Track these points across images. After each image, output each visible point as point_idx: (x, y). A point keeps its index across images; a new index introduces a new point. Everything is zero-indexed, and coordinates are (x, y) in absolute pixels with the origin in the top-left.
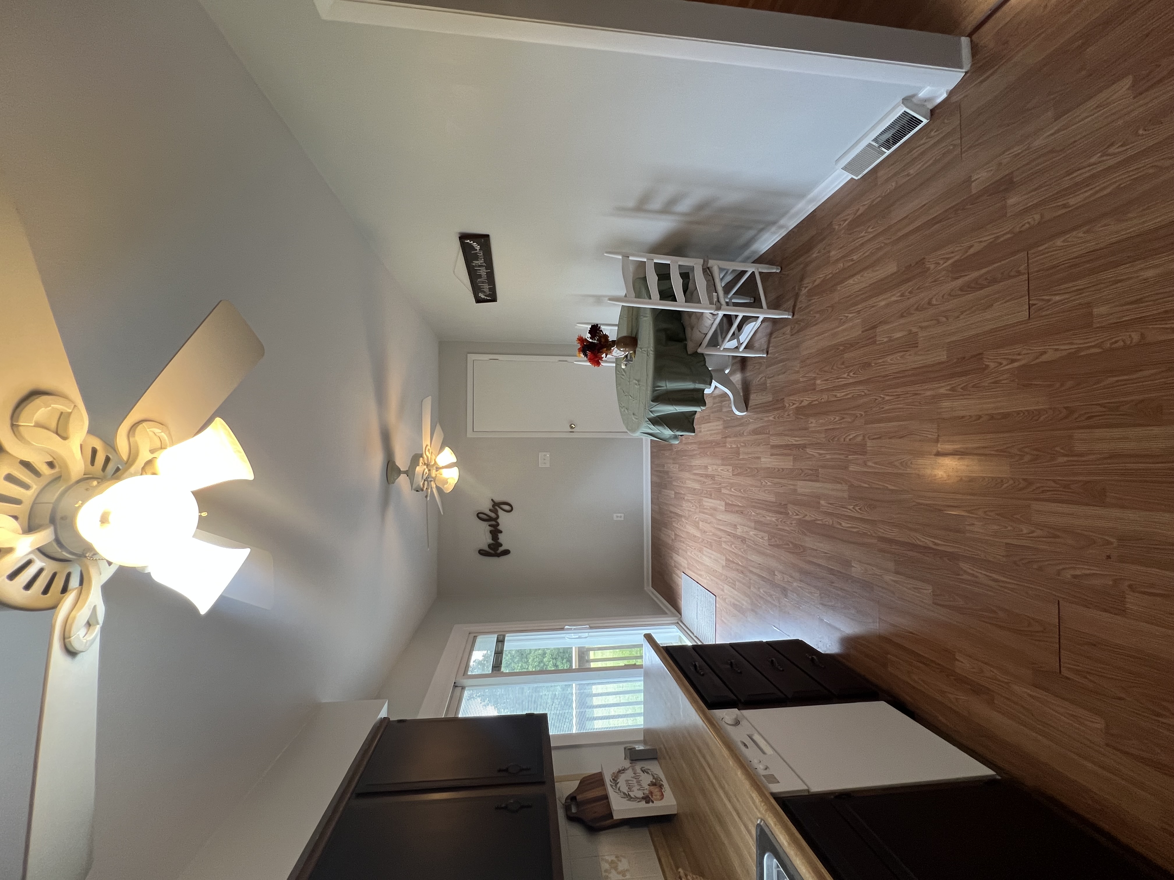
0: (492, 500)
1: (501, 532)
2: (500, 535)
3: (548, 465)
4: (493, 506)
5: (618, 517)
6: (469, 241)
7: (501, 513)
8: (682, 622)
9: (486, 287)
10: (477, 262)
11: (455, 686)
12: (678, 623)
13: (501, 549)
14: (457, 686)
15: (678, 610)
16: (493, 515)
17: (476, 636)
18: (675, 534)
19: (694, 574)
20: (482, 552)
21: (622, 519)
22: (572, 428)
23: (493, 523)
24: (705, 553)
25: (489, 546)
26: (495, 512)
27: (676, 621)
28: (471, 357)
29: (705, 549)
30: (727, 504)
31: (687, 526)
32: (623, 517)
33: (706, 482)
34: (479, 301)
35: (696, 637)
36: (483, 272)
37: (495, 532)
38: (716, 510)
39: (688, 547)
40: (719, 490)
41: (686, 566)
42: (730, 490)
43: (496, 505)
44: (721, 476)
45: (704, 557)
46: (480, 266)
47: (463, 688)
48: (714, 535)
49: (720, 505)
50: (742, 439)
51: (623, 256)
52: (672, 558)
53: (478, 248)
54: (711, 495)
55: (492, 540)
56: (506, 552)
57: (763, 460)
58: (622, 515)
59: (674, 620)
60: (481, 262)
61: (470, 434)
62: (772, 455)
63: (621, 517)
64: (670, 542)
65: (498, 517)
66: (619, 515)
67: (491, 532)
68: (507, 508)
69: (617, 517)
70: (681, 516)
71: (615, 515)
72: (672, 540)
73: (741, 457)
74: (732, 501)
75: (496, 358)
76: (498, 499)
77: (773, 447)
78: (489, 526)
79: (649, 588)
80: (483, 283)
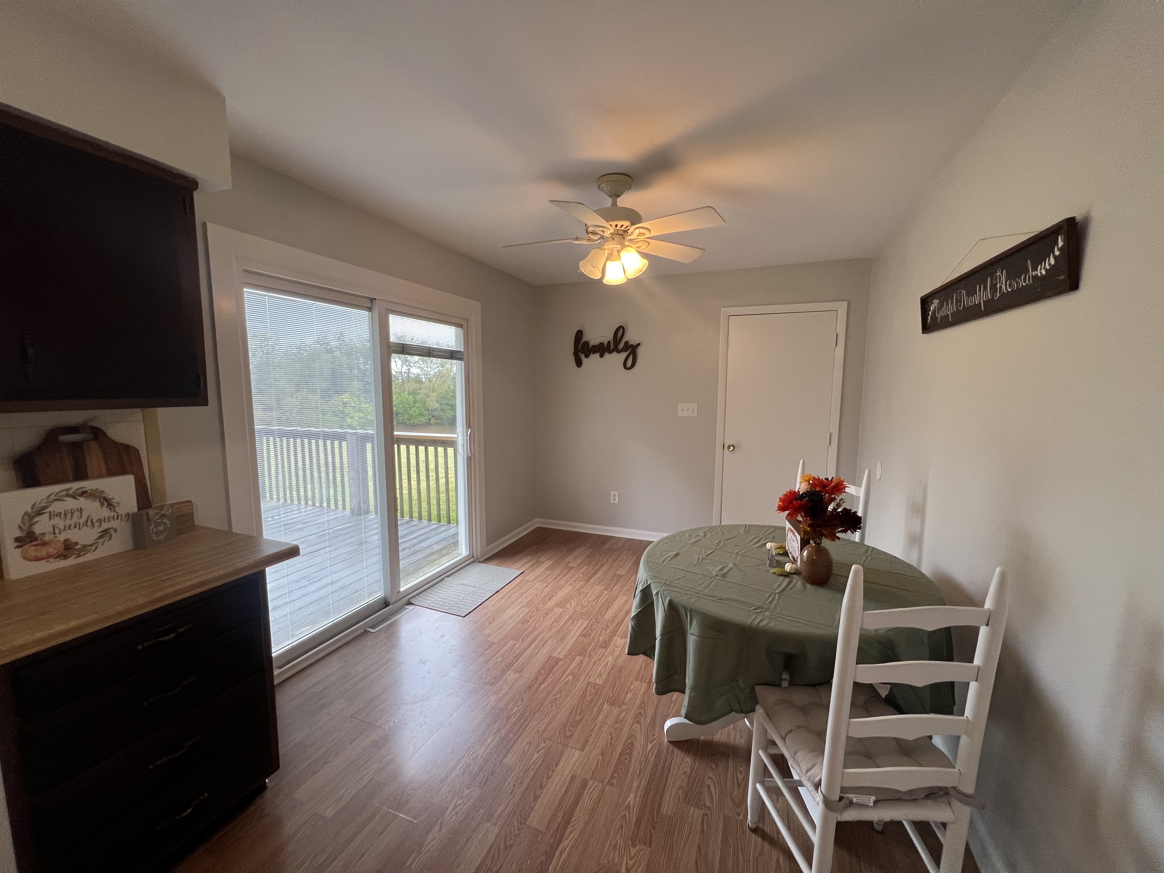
0: (639, 344)
1: (602, 356)
2: (597, 355)
3: (680, 414)
4: (632, 346)
5: (615, 498)
6: (1061, 244)
7: (624, 355)
8: (473, 562)
9: (949, 309)
10: (1003, 279)
11: (372, 300)
12: (473, 557)
13: (582, 356)
14: (372, 302)
15: (488, 560)
16: (621, 346)
17: (462, 328)
18: (572, 568)
19: (513, 586)
20: (579, 334)
21: (612, 501)
22: (729, 447)
23: (612, 347)
24: (523, 609)
25: (587, 343)
26: (624, 349)
27: (475, 555)
28: (842, 308)
29: (528, 610)
30: (558, 660)
31: (571, 587)
32: (615, 502)
33: (605, 630)
34: (925, 302)
35: (443, 579)
36: (982, 296)
37: (602, 349)
38: (561, 640)
39: (545, 584)
40: (582, 653)
41: (527, 578)
42: (572, 673)
43: (632, 350)
44: (600, 659)
45: (519, 607)
46: (994, 287)
47: (370, 309)
48: (535, 629)
49: (560, 652)
50: (630, 719)
51: (990, 613)
52: (549, 559)
53: (1041, 271)
54: (584, 636)
55: (593, 346)
56: (579, 363)
57: (577, 753)
58: (617, 502)
59: (478, 552)
60: (1004, 285)
61: (725, 311)
62: (573, 778)
63: (614, 500)
64: (568, 559)
65: (619, 352)
66: (617, 498)
67: (601, 344)
68: (629, 363)
69: (615, 496)
70: (587, 581)
71: (617, 493)
72: (569, 563)
73: (606, 706)
74: (555, 672)
75: (839, 342)
76: (640, 351)
77: (584, 784)
78: (609, 342)
79: (537, 523)
80: (958, 301)
